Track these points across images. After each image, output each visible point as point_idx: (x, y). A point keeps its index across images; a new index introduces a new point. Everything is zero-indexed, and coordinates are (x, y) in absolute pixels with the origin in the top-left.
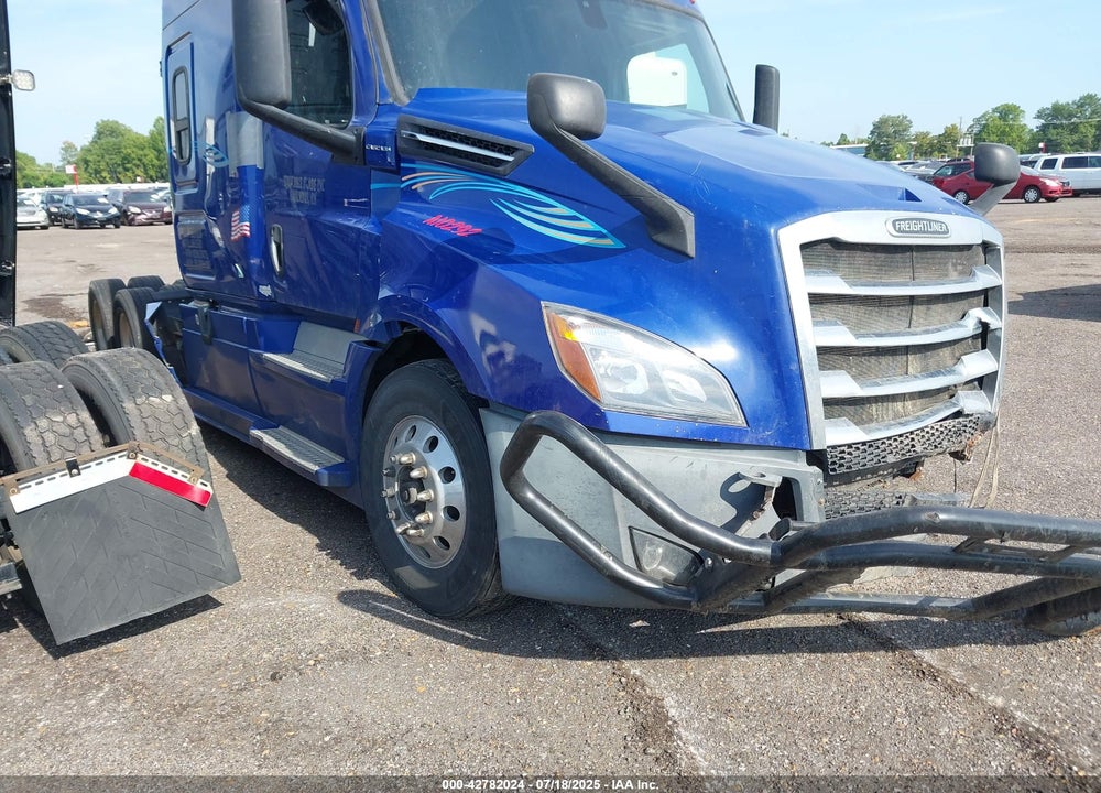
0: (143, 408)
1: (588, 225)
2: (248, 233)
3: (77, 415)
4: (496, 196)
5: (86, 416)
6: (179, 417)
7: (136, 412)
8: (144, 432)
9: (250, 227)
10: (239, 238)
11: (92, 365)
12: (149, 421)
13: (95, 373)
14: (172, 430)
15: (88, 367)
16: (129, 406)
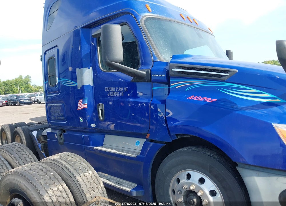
0: (84, 178)
1: (266, 95)
2: (87, 107)
3: (62, 185)
4: (220, 88)
5: (64, 185)
6: (96, 180)
7: (82, 180)
8: (86, 188)
9: (88, 105)
10: (82, 109)
11: (58, 162)
12: (87, 183)
13: (60, 165)
14: (95, 186)
15: (56, 163)
16: (78, 178)
